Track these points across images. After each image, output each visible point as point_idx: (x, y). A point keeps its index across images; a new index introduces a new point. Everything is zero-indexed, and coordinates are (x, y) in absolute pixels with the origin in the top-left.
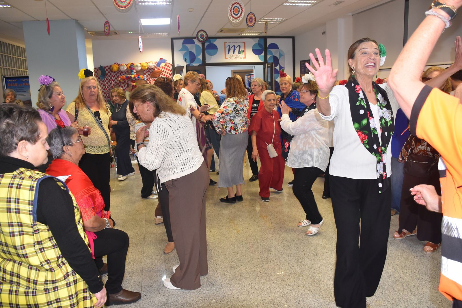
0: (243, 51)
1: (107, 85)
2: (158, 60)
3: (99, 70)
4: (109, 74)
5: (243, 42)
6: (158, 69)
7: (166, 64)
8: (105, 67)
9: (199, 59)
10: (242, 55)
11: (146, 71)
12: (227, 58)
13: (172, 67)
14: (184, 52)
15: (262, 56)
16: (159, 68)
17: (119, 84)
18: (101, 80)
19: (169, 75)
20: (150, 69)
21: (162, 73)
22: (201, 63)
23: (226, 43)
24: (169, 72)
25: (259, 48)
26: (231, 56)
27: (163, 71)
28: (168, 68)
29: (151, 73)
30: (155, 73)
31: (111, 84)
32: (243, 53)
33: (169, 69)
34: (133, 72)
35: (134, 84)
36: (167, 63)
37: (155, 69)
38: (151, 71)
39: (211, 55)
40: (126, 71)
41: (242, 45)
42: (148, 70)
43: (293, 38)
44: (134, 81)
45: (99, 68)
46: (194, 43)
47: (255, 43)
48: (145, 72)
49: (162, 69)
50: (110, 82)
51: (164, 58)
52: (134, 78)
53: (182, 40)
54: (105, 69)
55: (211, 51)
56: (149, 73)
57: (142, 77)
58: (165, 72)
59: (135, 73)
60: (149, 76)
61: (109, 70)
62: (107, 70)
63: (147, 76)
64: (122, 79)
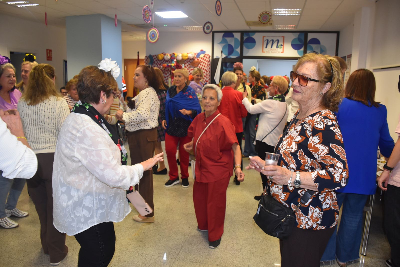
0: (282, 45)
2: (198, 51)
3: (149, 59)
4: (156, 62)
5: (282, 37)
6: (198, 60)
8: (153, 56)
9: (237, 52)
10: (280, 50)
11: (187, 61)
12: (264, 52)
13: (211, 58)
14: (223, 45)
15: (301, 51)
16: (198, 58)
17: (164, 71)
19: (207, 66)
20: (191, 59)
21: (201, 63)
22: (238, 55)
23: (265, 37)
24: (207, 63)
25: (298, 43)
26: (269, 50)
27: (202, 62)
28: (207, 59)
29: (191, 62)
30: (194, 64)
32: (281, 47)
34: (173, 61)
36: (206, 54)
37: (195, 59)
38: (191, 61)
39: (249, 48)
40: (170, 60)
41: (281, 39)
42: (189, 60)
43: (338, 33)
45: (149, 56)
46: (233, 36)
47: (294, 37)
48: (186, 62)
49: (201, 60)
51: (204, 50)
52: (173, 66)
53: (223, 34)
54: (154, 58)
55: (249, 44)
56: (189, 63)
58: (204, 63)
59: (175, 63)
60: (189, 66)
61: (156, 59)
62: (155, 59)
63: (188, 66)
64: (163, 67)
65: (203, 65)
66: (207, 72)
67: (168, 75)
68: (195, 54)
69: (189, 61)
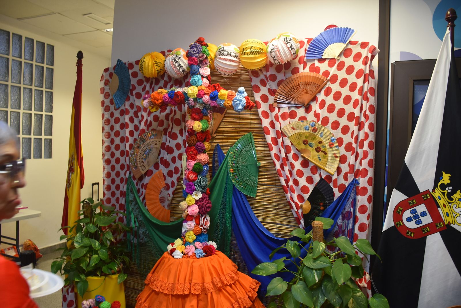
1: (131, 127)
3: (115, 76)
4: (139, 89)
6: (314, 69)
7: (350, 46)
8: (131, 66)
11: (262, 77)
13: (375, 62)
16: (317, 64)
18: (116, 110)
19: (359, 98)
20: (279, 68)
21: (329, 85)
24: (360, 82)
27: (334, 79)
28: (359, 66)
30: (296, 87)
31: (140, 122)
33: (362, 67)
34: (196, 73)
35: (197, 125)
36: (351, 43)
37: (301, 67)
38: (280, 77)
42: (272, 71)
44: (199, 115)
45: (115, 67)
48: (256, 81)
49: (328, 69)
50: (139, 114)
52: (195, 100)
54: (131, 71)
56: (273, 85)
57: (230, 97)
58: (344, 82)
59: (206, 81)
60: (271, 99)
61: (140, 77)
62: (135, 75)
63: (265, 99)
64: (153, 104)
65: (337, 96)
66: (360, 126)
67: (180, 140)
68: (302, 43)
69: (273, 78)
